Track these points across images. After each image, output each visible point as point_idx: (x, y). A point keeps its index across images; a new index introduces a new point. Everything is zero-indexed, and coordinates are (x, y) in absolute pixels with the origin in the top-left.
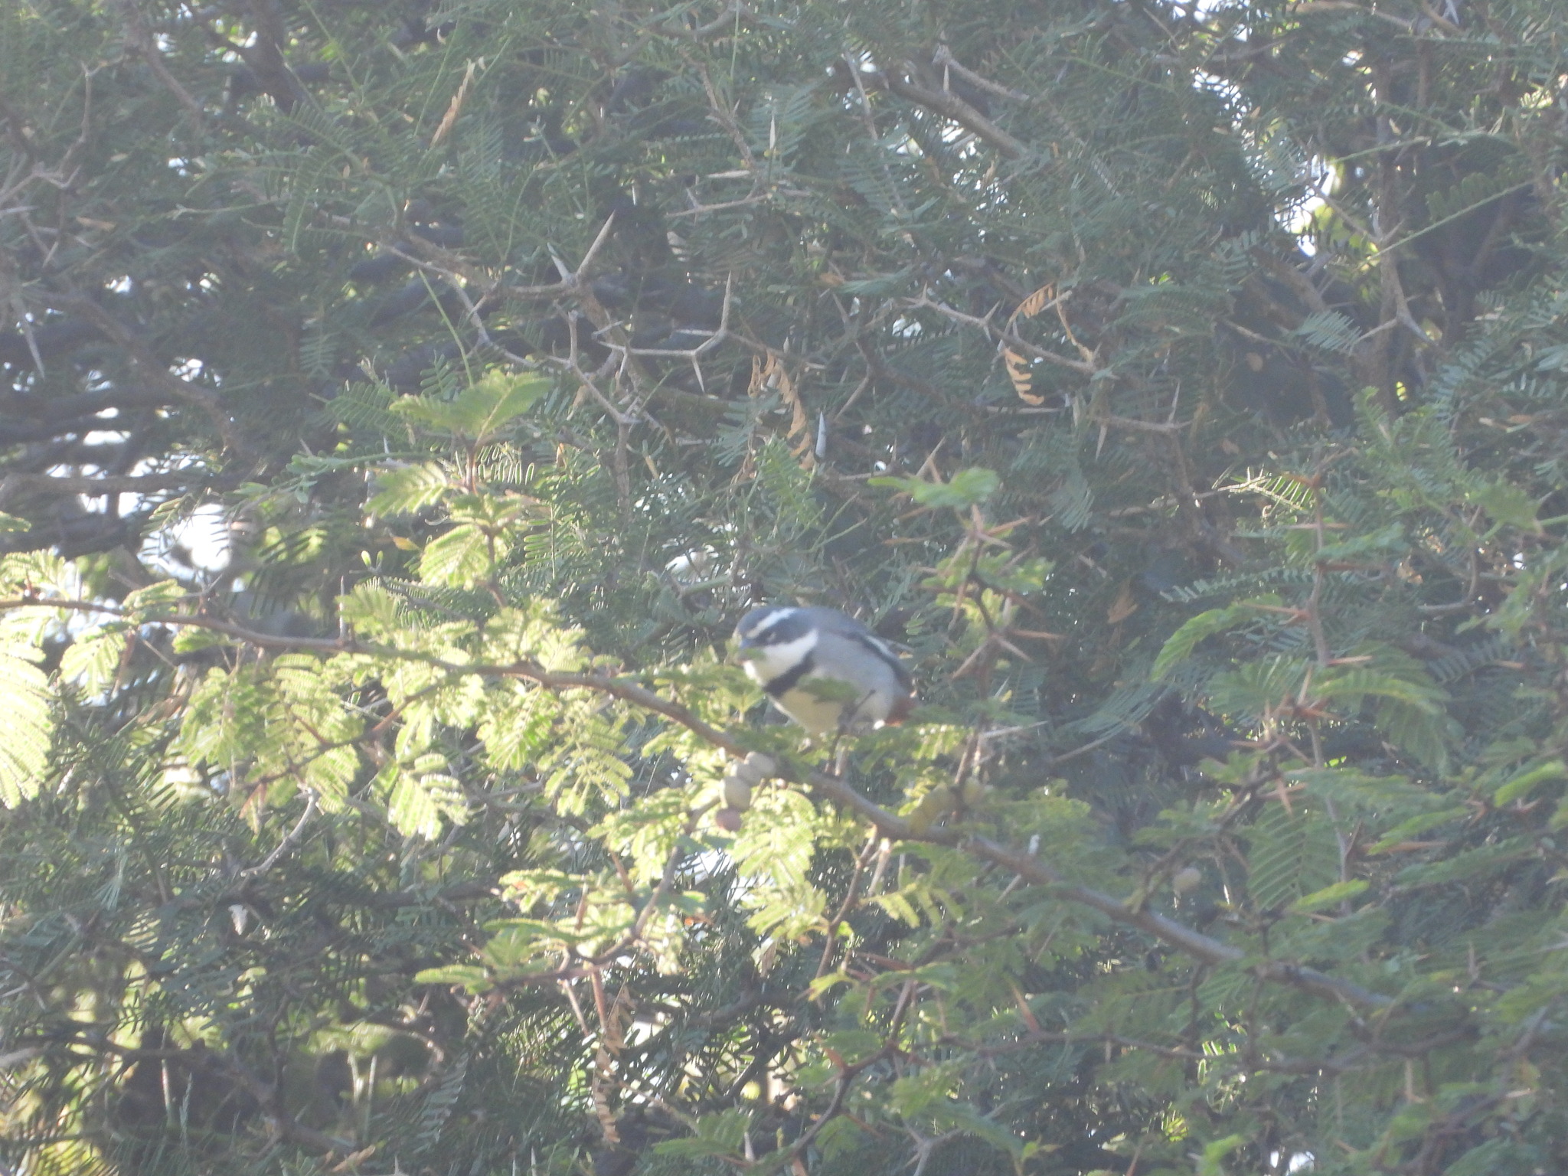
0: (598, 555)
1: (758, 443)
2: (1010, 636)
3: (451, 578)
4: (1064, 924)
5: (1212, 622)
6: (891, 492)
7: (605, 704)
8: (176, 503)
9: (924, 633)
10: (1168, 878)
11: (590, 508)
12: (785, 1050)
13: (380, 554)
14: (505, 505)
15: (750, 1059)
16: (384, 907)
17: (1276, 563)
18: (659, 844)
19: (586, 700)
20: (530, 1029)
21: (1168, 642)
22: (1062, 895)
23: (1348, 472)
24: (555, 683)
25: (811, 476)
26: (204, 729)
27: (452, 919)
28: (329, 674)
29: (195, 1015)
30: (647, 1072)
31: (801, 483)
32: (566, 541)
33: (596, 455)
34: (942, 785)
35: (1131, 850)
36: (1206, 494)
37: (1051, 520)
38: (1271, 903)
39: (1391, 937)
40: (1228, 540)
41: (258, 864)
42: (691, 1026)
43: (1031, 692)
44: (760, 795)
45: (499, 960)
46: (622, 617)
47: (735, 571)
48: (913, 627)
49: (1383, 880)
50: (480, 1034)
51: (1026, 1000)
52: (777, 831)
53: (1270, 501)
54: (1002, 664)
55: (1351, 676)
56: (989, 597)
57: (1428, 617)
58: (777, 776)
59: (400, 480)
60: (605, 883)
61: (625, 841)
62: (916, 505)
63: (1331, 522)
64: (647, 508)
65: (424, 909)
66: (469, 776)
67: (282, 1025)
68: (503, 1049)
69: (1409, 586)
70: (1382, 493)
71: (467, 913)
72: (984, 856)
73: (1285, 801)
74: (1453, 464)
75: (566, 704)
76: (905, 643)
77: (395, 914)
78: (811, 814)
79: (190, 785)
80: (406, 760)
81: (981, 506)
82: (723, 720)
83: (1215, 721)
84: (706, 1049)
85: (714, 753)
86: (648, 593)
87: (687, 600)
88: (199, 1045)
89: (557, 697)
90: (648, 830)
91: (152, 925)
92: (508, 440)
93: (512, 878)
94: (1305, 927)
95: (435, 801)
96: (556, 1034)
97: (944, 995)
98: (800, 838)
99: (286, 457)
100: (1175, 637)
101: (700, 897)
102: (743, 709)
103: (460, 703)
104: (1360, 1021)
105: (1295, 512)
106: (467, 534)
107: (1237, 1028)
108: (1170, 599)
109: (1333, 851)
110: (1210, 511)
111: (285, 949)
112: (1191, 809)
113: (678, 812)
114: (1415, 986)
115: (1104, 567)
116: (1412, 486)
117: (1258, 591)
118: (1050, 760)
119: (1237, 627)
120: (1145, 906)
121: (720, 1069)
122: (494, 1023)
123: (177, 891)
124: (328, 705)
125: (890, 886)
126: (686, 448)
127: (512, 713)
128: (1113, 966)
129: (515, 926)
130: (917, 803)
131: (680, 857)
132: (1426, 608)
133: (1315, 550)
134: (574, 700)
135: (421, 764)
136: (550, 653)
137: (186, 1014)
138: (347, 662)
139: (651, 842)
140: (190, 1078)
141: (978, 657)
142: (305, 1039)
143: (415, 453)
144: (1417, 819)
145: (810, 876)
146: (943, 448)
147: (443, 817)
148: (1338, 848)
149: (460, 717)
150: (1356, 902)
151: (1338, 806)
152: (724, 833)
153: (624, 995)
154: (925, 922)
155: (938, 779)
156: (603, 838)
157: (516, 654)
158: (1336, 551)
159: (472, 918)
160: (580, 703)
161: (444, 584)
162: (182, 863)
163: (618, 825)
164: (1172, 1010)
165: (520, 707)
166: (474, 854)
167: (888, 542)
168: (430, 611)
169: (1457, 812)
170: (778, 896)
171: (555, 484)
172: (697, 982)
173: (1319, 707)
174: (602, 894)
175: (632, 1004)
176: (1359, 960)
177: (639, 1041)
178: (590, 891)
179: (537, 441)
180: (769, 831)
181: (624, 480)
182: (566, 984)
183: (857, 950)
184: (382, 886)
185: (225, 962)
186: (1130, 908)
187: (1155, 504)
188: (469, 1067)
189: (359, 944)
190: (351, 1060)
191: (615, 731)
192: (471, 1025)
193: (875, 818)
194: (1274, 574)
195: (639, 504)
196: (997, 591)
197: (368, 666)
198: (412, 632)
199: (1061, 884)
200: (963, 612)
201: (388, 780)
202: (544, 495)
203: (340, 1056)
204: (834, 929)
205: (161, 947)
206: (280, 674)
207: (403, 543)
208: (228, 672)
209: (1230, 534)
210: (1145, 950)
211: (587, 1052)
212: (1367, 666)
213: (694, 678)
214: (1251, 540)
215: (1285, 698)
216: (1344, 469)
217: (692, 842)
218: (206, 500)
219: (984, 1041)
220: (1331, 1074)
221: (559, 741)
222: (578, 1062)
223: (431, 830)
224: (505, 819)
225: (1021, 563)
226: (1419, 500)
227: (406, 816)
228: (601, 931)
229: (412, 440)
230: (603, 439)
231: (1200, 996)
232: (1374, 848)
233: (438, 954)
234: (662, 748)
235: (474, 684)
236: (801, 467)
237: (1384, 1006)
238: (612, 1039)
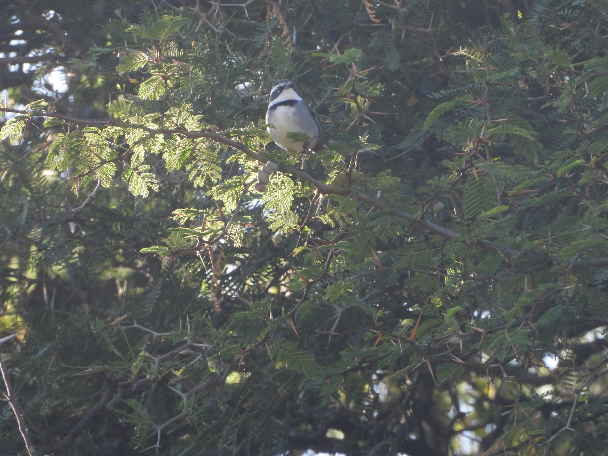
0: (209, 84)
1: (270, 39)
2: (368, 114)
3: (151, 96)
4: (391, 226)
5: (446, 107)
6: (321, 58)
7: (211, 144)
8: (45, 67)
9: (337, 112)
10: (431, 206)
11: (205, 66)
12: (285, 274)
13: (124, 85)
14: (171, 67)
15: (272, 278)
16: (128, 222)
17: (471, 83)
18: (233, 197)
19: (204, 142)
20: (186, 268)
21: (430, 114)
22: (391, 214)
23: (499, 47)
24: (192, 136)
25: (291, 52)
26: (56, 157)
27: (155, 226)
28: (104, 134)
29: (56, 265)
30: (232, 284)
31: (287, 55)
32: (196, 79)
33: (207, 45)
34: (343, 172)
35: (417, 195)
36: (445, 56)
37: (384, 67)
38: (471, 215)
39: (519, 227)
40: (453, 74)
41: (79, 206)
42: (248, 265)
43: (378, 134)
44: (272, 178)
45: (172, 244)
46: (219, 108)
47: (262, 89)
48: (331, 110)
49: (516, 204)
50: (167, 270)
51: (377, 254)
52: (279, 191)
53: (469, 58)
54: (365, 125)
55: (500, 127)
56: (359, 99)
57: (531, 102)
58: (278, 171)
59: (130, 58)
60: (213, 213)
61: (220, 196)
62: (332, 63)
63: (491, 67)
64: (227, 65)
65: (144, 223)
66: (161, 171)
67: (90, 268)
68: (175, 276)
69: (523, 90)
70: (512, 54)
71: (161, 224)
72: (359, 199)
73: (476, 176)
74: (539, 42)
75: (197, 144)
76: (328, 116)
77: (133, 224)
78: (292, 185)
79: (53, 176)
80: (134, 167)
81: (355, 63)
82: (257, 149)
83: (449, 144)
84: (254, 274)
85: (254, 162)
86: (228, 98)
87: (243, 100)
88: (58, 276)
89: (193, 141)
90: (229, 192)
91: (39, 230)
92: (173, 40)
93: (177, 212)
94: (485, 224)
95: (147, 182)
96: (196, 269)
97: (345, 253)
98: (288, 193)
99: (87, 48)
100: (432, 112)
101: (250, 217)
102: (265, 145)
103: (155, 145)
104: (507, 260)
105: (479, 63)
106: (157, 79)
107: (460, 263)
108: (431, 97)
109: (495, 194)
110: (446, 63)
111: (91, 239)
112: (439, 180)
113: (241, 185)
114: (528, 246)
115: (405, 85)
116: (524, 52)
117: (465, 93)
118: (386, 160)
119: (457, 108)
120: (422, 218)
121: (260, 282)
122: (172, 266)
123: (48, 217)
124: (104, 146)
125: (324, 211)
126: (243, 41)
127: (176, 148)
128: (411, 239)
129: (179, 230)
130: (333, 179)
131: (242, 201)
132: (530, 98)
133: (486, 77)
134: (199, 142)
135: (141, 169)
136: (190, 124)
137: (53, 265)
138: (111, 129)
139: (230, 197)
140: (55, 289)
141: (356, 122)
142: (100, 274)
143: (137, 46)
144: (527, 181)
145: (292, 208)
146: (342, 40)
147: (149, 189)
148: (497, 193)
149: (156, 149)
150: (505, 214)
151: (497, 177)
152: (259, 193)
153: (222, 255)
154: (337, 225)
155: (341, 170)
156: (212, 196)
157: (176, 125)
158: (494, 78)
159: (163, 225)
160: (202, 143)
161: (148, 98)
162: (50, 206)
163: (217, 190)
164: (434, 257)
165: (178, 145)
166: (163, 201)
167: (321, 77)
168: (144, 107)
169: (543, 178)
170: (280, 216)
171: (191, 56)
172: (250, 248)
173: (488, 139)
174: (212, 217)
175: (225, 257)
176: (506, 236)
177: (228, 272)
178: (207, 216)
179: (184, 40)
180: (276, 192)
181: (218, 55)
182: (198, 252)
183: (312, 235)
184: (128, 214)
185: (67, 244)
186: (417, 218)
187: (425, 60)
188: (163, 283)
189: (119, 236)
190: (118, 282)
191: (216, 154)
192: (163, 267)
193: (317, 186)
194: (471, 87)
195: (225, 63)
196: (362, 96)
197: (119, 131)
198: (136, 117)
199: (389, 209)
200: (350, 105)
201: (128, 175)
202: (187, 61)
203: (113, 280)
204: (302, 229)
205: (42, 239)
206: (85, 135)
207: (133, 81)
208: (65, 135)
209: (454, 71)
210: (424, 233)
211: (208, 277)
212: (507, 122)
213: (246, 133)
214: (463, 74)
215: (475, 136)
216: (498, 45)
217: (246, 196)
218: (57, 66)
219: (361, 270)
220: (496, 281)
221: (194, 158)
222: (204, 280)
223: (145, 194)
224: (175, 187)
225: (371, 85)
226: (526, 57)
227: (135, 189)
228: (212, 231)
229: (136, 41)
230: (210, 39)
231: (444, 252)
232: (511, 193)
233: (150, 240)
234: (234, 160)
235: (160, 137)
236: (287, 48)
237: (516, 254)
238: (218, 271)
